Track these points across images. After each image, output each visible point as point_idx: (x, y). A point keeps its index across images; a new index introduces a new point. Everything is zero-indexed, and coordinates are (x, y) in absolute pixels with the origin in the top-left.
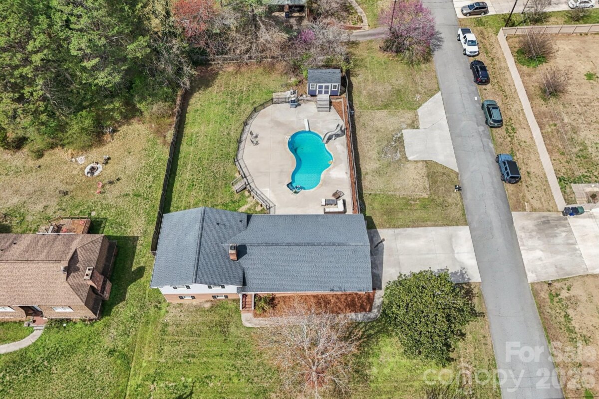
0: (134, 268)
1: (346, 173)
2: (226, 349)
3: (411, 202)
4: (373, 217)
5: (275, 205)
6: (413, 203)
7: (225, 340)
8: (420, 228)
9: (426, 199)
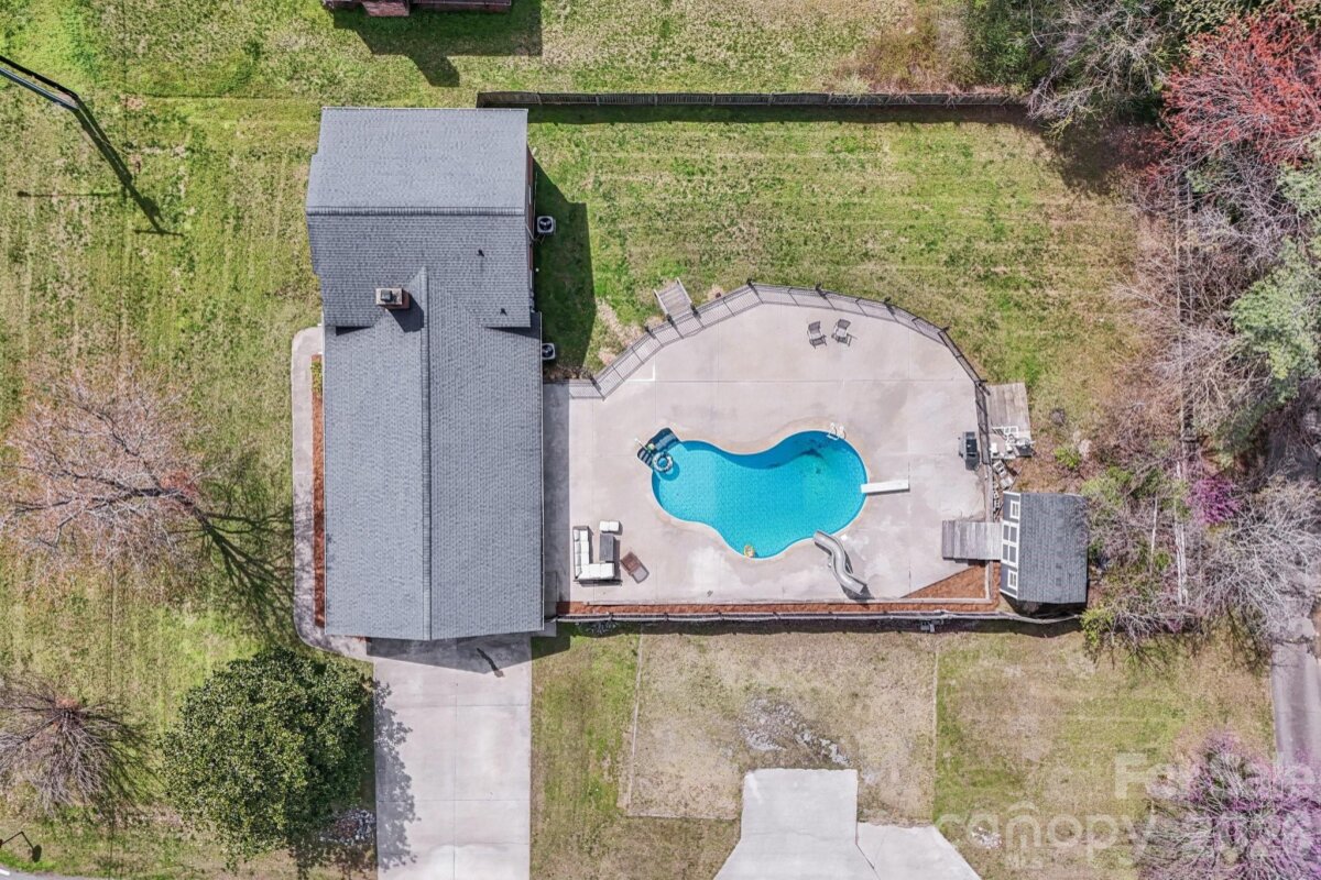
0: (456, 61)
1: (710, 593)
2: (248, 299)
3: (609, 760)
4: (566, 654)
5: (603, 398)
6: (606, 765)
7: (268, 294)
8: (527, 771)
9: (616, 801)
